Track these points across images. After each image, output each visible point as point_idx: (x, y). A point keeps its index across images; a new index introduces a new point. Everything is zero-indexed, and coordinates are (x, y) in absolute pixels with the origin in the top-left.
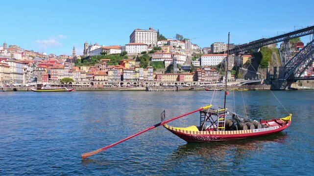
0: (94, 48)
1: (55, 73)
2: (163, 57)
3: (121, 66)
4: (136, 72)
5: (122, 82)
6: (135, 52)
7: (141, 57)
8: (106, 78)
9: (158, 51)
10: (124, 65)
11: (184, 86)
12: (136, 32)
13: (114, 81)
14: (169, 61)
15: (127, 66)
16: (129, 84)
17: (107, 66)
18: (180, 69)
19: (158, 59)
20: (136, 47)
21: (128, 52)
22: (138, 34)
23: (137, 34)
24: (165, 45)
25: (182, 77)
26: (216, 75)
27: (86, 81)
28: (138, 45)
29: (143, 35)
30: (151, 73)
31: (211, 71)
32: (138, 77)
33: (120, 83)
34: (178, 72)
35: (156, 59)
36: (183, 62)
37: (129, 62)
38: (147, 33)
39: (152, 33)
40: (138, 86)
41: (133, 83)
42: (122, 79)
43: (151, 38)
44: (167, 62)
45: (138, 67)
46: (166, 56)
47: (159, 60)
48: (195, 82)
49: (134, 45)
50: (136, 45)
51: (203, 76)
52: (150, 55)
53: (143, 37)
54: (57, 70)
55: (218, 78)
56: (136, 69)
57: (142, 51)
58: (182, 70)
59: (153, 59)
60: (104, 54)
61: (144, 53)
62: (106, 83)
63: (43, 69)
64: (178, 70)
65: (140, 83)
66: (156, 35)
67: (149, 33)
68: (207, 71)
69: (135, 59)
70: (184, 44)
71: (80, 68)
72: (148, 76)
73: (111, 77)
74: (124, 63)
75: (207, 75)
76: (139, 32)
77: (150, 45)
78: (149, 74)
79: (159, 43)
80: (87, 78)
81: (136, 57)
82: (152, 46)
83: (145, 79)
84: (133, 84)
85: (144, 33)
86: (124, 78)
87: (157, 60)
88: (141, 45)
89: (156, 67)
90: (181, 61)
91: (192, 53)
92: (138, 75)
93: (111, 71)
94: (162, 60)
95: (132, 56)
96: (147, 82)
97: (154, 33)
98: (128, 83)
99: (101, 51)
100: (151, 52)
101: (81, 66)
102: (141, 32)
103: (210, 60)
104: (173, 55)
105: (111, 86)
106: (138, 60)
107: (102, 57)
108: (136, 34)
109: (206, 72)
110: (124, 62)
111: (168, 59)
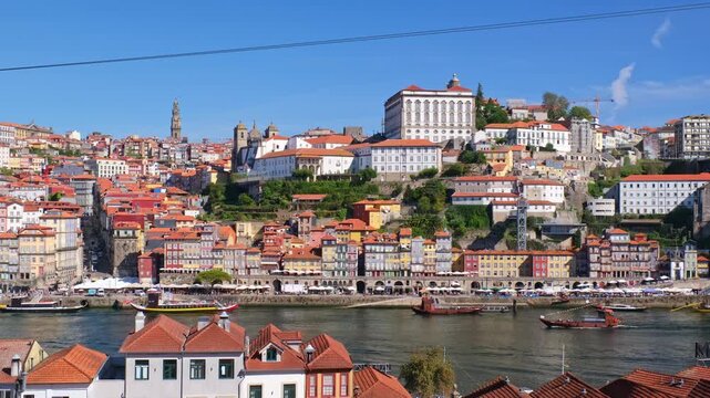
0: (267, 148)
1: (175, 253)
2: (490, 191)
3: (357, 223)
4: (401, 250)
5: (361, 279)
6: (401, 170)
7: (419, 191)
8: (316, 268)
9: (475, 168)
10: (365, 218)
11: (541, 295)
12: (406, 99)
13: (339, 277)
14: (505, 204)
15: (376, 220)
16: (382, 284)
17: (314, 224)
18: (539, 234)
19: (473, 198)
20: (404, 156)
21: (379, 170)
22: (413, 105)
23: (410, 105)
24: (500, 142)
25: (541, 262)
26: (646, 255)
27: (262, 277)
28: (412, 148)
29: (427, 108)
30: (444, 251)
31: (630, 245)
32: (407, 265)
33: (354, 282)
34: (531, 244)
35: (465, 198)
36: (553, 209)
37: (382, 207)
38: (440, 100)
39: (456, 100)
40: (407, 291)
41: (393, 282)
42: (362, 270)
43: (456, 117)
44: (501, 207)
45: (408, 237)
46: (496, 188)
47: (476, 203)
48: (577, 279)
49: (397, 148)
50: (404, 148)
51: (604, 260)
52: (447, 184)
53: (427, 114)
54: (183, 245)
55: (652, 266)
56: (402, 241)
57: (422, 168)
58: (544, 237)
59: (458, 198)
60: (304, 175)
61: (430, 173)
62: (316, 283)
63: (130, 233)
64: (533, 235)
65: (413, 284)
66: (472, 107)
67: (448, 100)
68: (618, 245)
69: (401, 196)
70: (566, 134)
71: (234, 227)
72: (436, 260)
73: (329, 265)
74: (368, 212)
75: (618, 256)
76: (413, 99)
77: (450, 144)
78: (439, 256)
79: (480, 136)
80: (263, 267)
81: (404, 186)
82: (457, 147)
83: (429, 270)
84: (392, 285)
85: (431, 100)
86: (368, 266)
87: (468, 202)
88: (419, 148)
89: (463, 227)
90: (543, 204)
91: (591, 167)
92: (405, 258)
93: (330, 249)
94: (486, 202)
95: (391, 185)
96: (432, 278)
97: (464, 100)
98: (377, 283)
99: (293, 167)
100: (451, 172)
101: (238, 219)
102: (422, 100)
103: (649, 194)
104: (522, 185)
105: (328, 292)
106: (411, 199)
107: (299, 189)
108: (405, 105)
109: (614, 248)
110: (367, 207)
111: (505, 199)
